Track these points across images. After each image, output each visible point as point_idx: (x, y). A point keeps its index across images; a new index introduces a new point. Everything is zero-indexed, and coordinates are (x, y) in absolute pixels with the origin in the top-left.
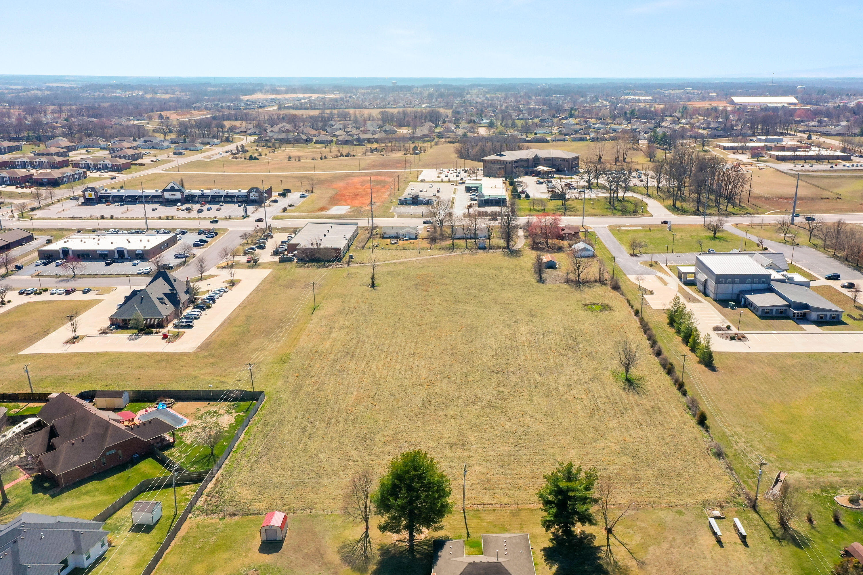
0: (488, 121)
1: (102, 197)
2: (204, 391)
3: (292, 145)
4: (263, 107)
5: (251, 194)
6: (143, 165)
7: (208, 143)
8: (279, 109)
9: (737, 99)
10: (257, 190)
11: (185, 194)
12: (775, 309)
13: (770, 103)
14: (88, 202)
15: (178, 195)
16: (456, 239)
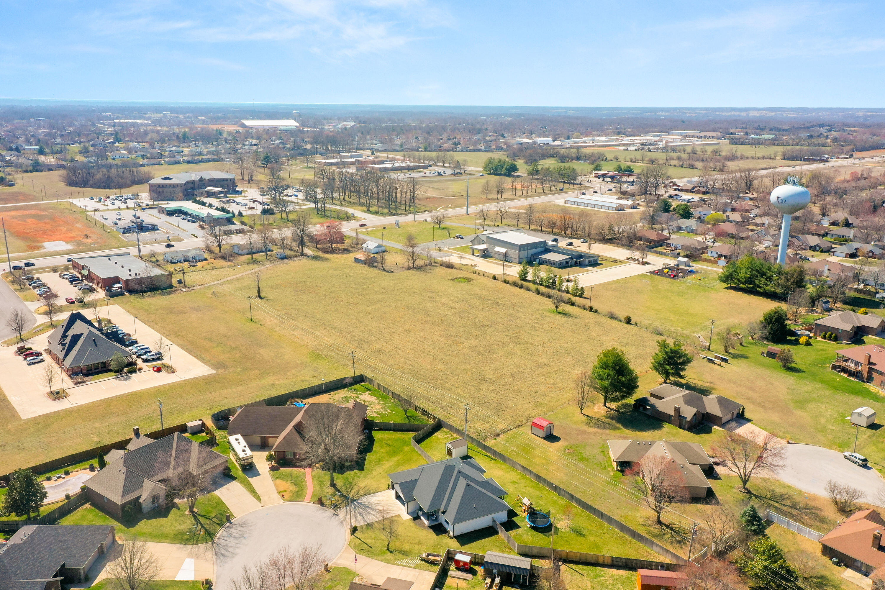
0: (37, 147)
2: (318, 386)
9: (248, 123)
12: (564, 261)
13: (282, 126)
16: (254, 253)
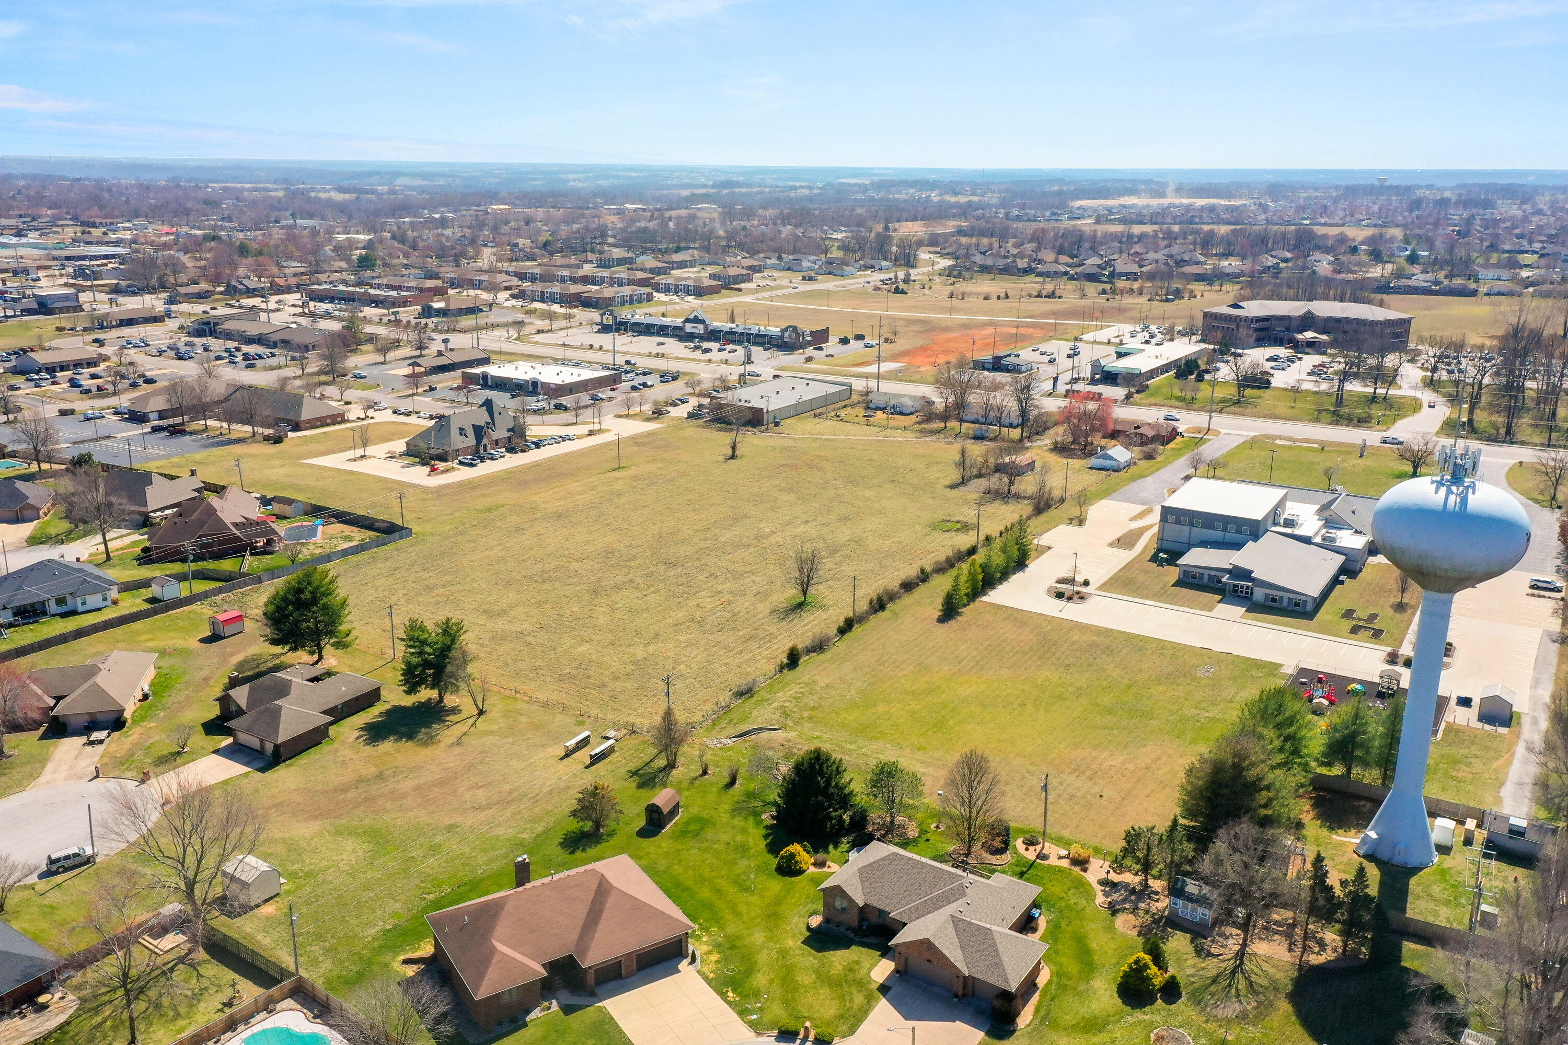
1: (622, 323)
3: (992, 276)
4: (1078, 218)
5: (786, 334)
6: (740, 290)
7: (873, 267)
8: (1098, 222)
10: (795, 328)
11: (710, 328)
12: (1206, 573)
14: (605, 329)
15: (700, 329)
